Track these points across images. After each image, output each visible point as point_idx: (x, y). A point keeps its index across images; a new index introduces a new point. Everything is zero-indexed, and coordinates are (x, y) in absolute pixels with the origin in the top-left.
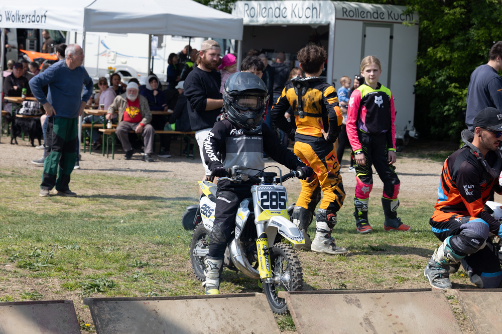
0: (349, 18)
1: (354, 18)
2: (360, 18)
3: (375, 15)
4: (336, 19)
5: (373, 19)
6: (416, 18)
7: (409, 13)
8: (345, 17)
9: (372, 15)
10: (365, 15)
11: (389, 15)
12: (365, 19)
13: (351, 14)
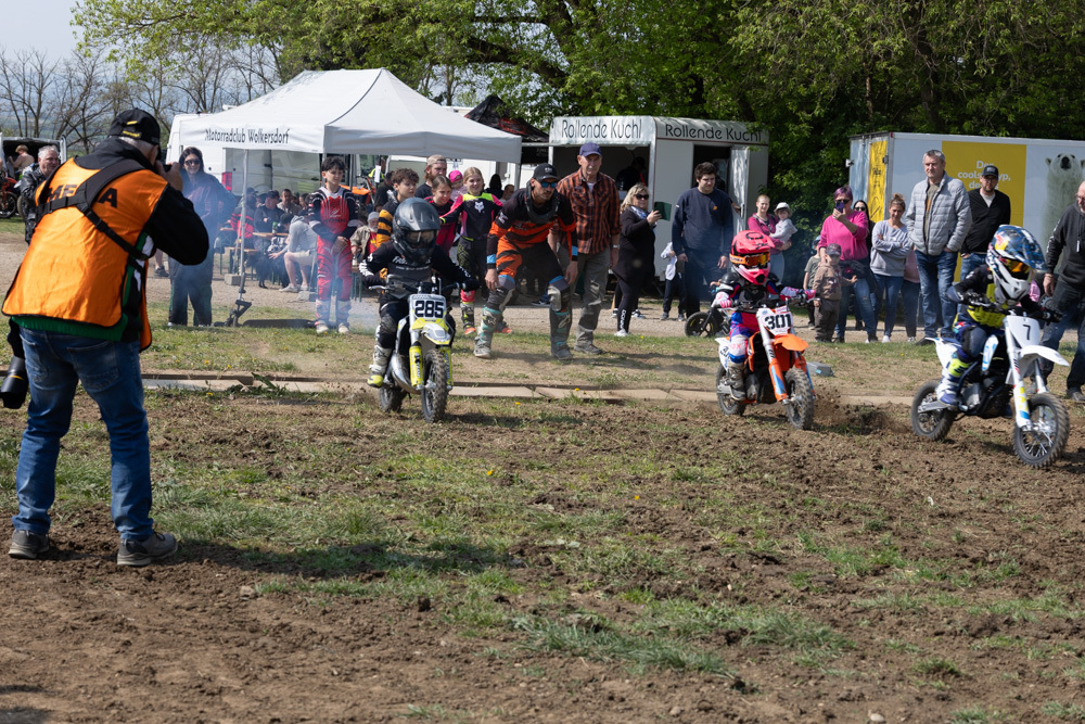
0: (674, 137)
1: (681, 137)
2: (689, 138)
3: (710, 134)
4: (657, 138)
5: (706, 138)
6: (765, 137)
7: (755, 131)
8: (669, 136)
9: (705, 133)
10: (696, 133)
11: (729, 134)
12: (696, 138)
13: (678, 132)
